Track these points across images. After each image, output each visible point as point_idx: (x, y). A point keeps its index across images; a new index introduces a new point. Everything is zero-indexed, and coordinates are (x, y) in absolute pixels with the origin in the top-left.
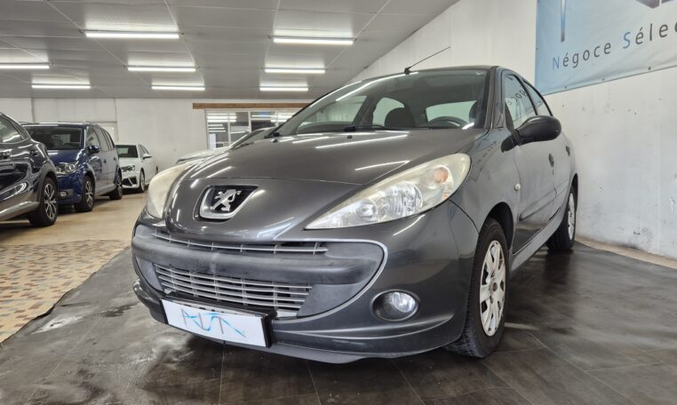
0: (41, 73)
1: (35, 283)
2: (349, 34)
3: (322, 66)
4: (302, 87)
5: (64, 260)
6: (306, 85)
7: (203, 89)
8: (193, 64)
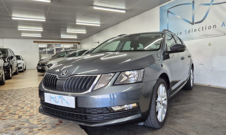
2: (99, 23)
3: (85, 31)
4: (75, 37)
6: (76, 36)
7: (41, 36)
8: (42, 29)
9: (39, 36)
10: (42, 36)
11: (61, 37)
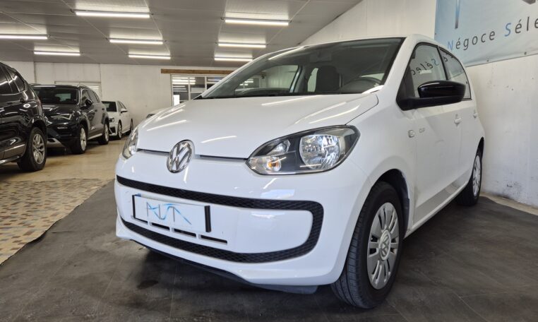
0: (41, 43)
1: (29, 213)
2: (286, 17)
3: (264, 42)
5: (54, 194)
6: (251, 56)
7: (169, 58)
8: (161, 38)
9: (166, 56)
10: (172, 56)
11: (216, 59)
